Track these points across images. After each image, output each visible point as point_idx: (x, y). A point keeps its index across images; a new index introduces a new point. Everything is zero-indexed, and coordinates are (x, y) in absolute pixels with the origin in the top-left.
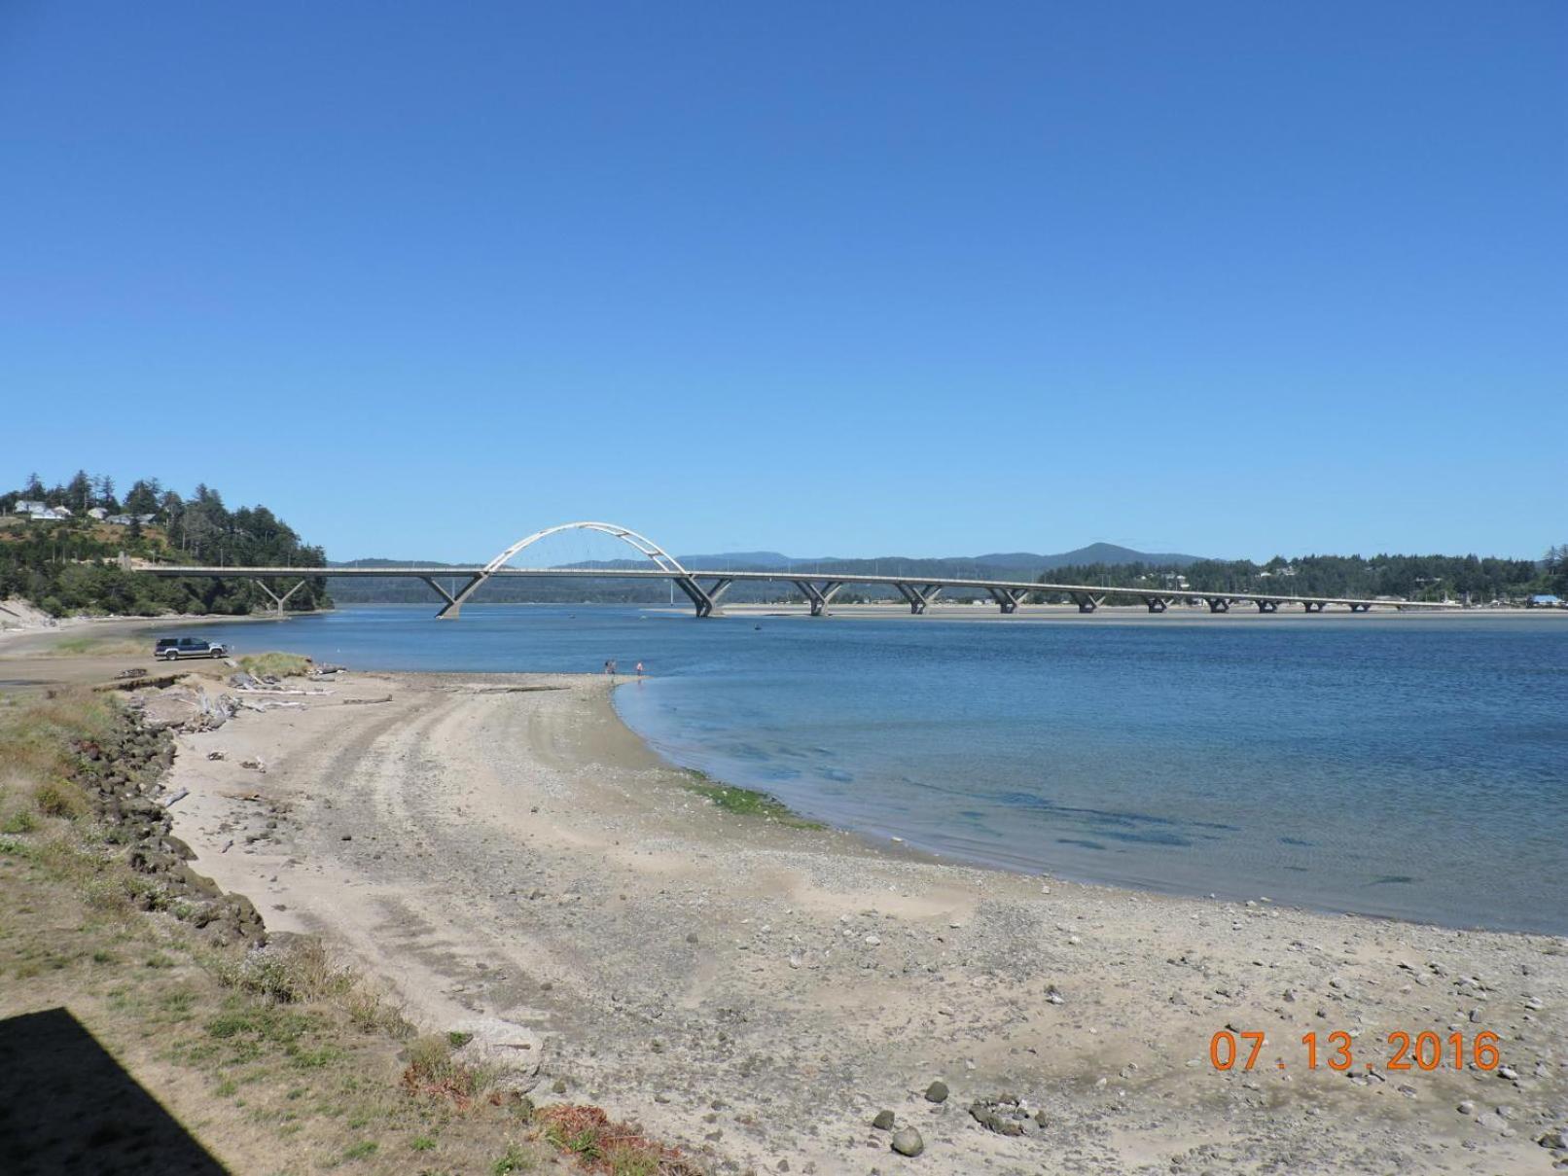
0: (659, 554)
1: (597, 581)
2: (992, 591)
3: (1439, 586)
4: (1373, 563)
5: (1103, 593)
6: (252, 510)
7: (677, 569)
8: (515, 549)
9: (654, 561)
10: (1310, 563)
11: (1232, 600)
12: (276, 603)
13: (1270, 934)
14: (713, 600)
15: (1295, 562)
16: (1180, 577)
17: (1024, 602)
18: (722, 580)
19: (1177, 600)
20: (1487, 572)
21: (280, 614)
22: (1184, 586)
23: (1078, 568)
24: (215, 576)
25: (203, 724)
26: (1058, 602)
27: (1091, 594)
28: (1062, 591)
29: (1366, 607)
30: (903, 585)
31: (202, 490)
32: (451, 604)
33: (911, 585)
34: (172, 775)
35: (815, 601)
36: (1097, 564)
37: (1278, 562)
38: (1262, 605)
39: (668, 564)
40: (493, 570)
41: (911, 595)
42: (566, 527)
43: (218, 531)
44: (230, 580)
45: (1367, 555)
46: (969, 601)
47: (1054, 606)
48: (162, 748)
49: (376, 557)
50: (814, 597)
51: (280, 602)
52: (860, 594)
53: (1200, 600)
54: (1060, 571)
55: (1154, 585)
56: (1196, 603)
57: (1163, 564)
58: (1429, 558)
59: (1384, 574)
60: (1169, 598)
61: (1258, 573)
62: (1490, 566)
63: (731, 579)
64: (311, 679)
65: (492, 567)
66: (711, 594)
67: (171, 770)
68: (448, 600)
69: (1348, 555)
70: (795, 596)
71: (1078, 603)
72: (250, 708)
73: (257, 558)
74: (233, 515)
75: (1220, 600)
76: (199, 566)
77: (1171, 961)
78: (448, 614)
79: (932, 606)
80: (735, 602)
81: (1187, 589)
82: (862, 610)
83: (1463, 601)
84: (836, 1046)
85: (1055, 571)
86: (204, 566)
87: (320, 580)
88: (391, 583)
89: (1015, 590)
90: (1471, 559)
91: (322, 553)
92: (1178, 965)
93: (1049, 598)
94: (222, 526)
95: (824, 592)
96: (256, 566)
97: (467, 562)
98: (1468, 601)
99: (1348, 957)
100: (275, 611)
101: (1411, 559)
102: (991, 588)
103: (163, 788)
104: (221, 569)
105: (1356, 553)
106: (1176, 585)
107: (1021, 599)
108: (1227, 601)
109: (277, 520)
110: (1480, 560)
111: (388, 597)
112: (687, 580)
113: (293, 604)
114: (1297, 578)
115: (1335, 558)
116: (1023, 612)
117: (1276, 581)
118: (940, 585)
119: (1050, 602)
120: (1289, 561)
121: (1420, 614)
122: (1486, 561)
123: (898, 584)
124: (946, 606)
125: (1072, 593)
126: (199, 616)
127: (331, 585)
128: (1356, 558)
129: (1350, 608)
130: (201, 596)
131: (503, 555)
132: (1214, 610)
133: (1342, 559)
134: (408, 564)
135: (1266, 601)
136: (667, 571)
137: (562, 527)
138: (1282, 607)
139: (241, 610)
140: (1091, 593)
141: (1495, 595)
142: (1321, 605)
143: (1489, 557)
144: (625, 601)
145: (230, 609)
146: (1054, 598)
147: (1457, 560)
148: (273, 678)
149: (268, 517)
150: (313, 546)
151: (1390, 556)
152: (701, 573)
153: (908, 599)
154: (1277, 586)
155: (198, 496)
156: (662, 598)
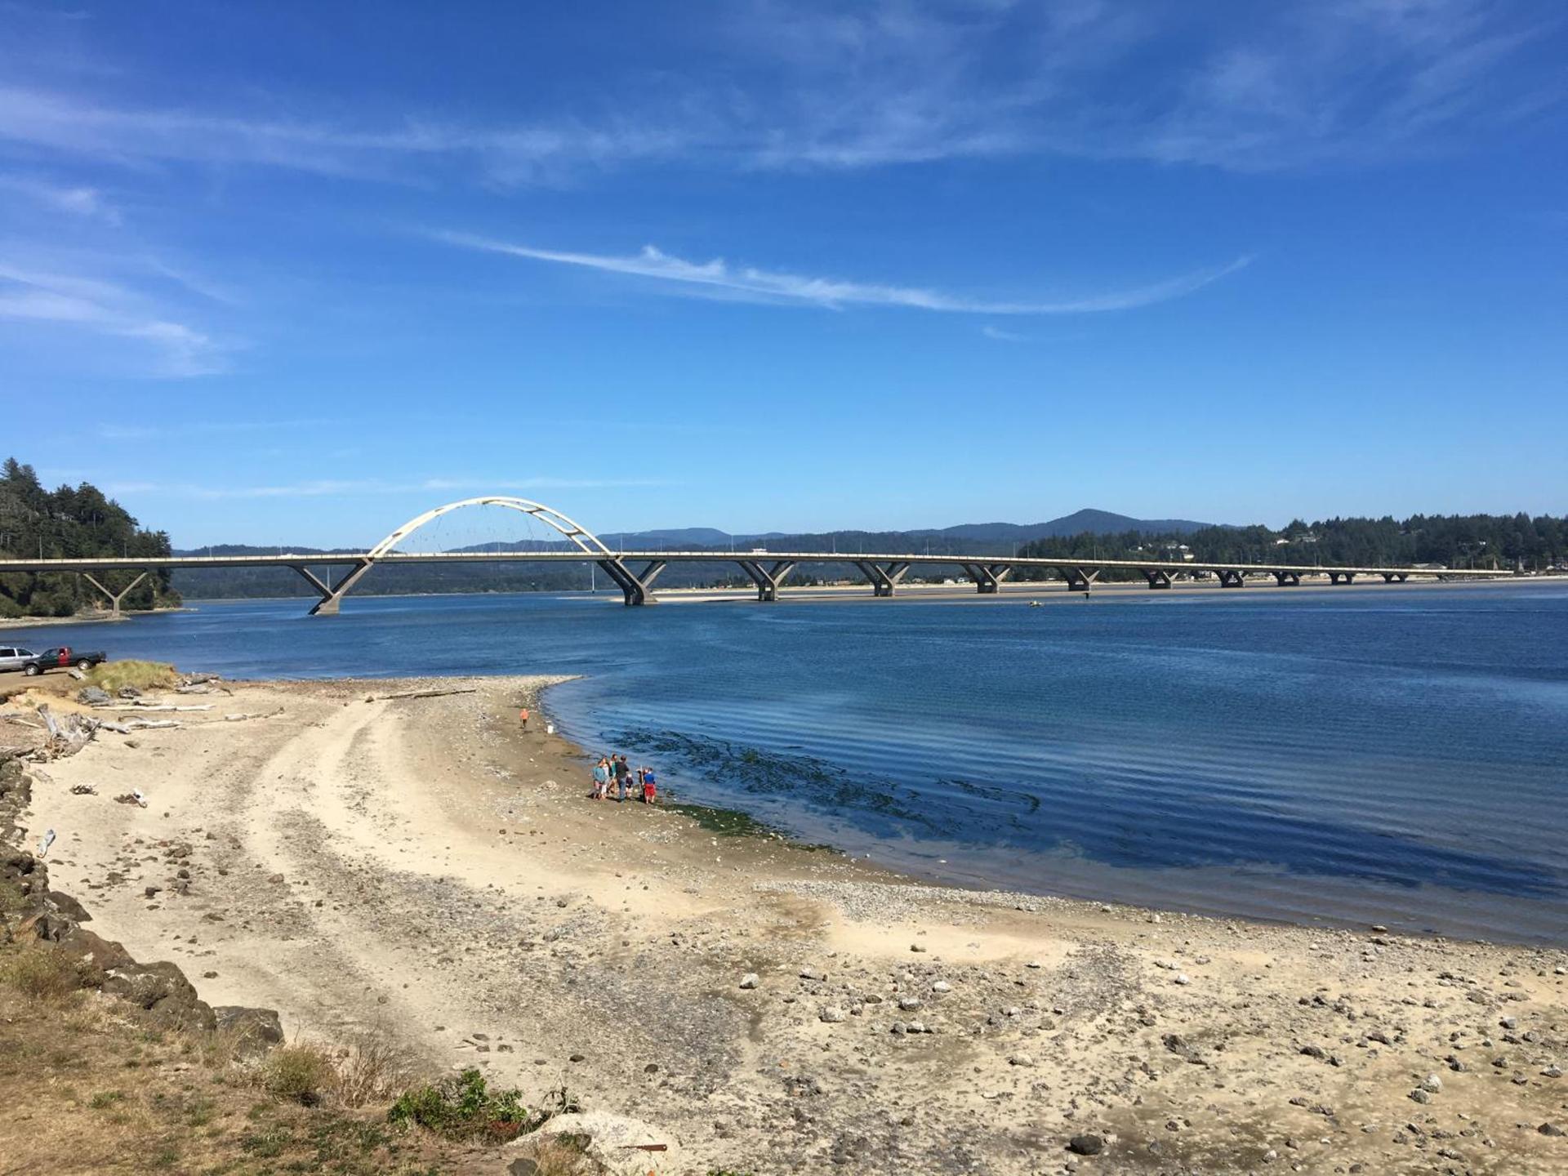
0: (580, 532)
1: (503, 566)
2: (968, 569)
3: (1484, 551)
4: (1407, 525)
5: (1095, 568)
6: (75, 488)
7: (602, 550)
8: (406, 530)
9: (574, 542)
10: (1334, 526)
11: (1246, 572)
12: (110, 601)
13: (1410, 965)
14: (643, 586)
15: (1316, 525)
16: (1183, 547)
17: (1003, 581)
18: (655, 562)
19: (1181, 573)
20: (1541, 534)
21: (116, 615)
22: (1189, 557)
23: (1064, 538)
24: (31, 570)
25: (57, 751)
26: (1042, 579)
27: (1082, 569)
28: (1047, 565)
29: (1403, 577)
30: (865, 565)
31: (12, 465)
32: (328, 597)
33: (873, 562)
34: (32, 815)
35: (762, 584)
36: (1087, 533)
37: (1297, 528)
38: (1281, 577)
39: (591, 544)
40: (380, 555)
41: (875, 575)
42: (467, 502)
43: (34, 516)
44: (51, 575)
45: (1400, 517)
46: (940, 581)
47: (1037, 584)
48: (14, 782)
49: (230, 543)
50: (762, 579)
51: (116, 600)
52: (811, 575)
53: (1207, 573)
54: (1043, 542)
55: (1154, 557)
56: (1203, 576)
57: (1163, 533)
58: (1473, 518)
59: (1421, 537)
60: (1172, 571)
61: (1275, 541)
62: (1543, 524)
63: (664, 560)
64: (178, 691)
65: (378, 552)
66: (641, 578)
67: (29, 809)
68: (322, 591)
69: (1378, 517)
70: (736, 578)
71: (1067, 579)
72: (111, 730)
73: (84, 547)
74: (52, 495)
75: (1231, 572)
76: (10, 559)
77: (1302, 1002)
78: (325, 609)
79: (896, 587)
80: (666, 587)
81: (1192, 561)
82: (817, 593)
83: (1515, 568)
84: (937, 1120)
85: (1037, 542)
86: (18, 558)
87: (163, 571)
88: (250, 573)
89: (994, 566)
90: (1522, 518)
91: (166, 540)
92: (1313, 1007)
93: (1031, 575)
94: (38, 510)
95: (774, 573)
96: (82, 557)
97: (343, 547)
98: (1521, 568)
99: (1509, 990)
100: (109, 611)
101: (1451, 519)
102: (965, 564)
103: (24, 831)
104: (40, 561)
105: (1388, 515)
106: (1179, 556)
107: (1002, 576)
108: (1240, 573)
109: (108, 500)
110: (1531, 519)
111: (247, 590)
112: (613, 562)
113: (130, 603)
114: (1319, 545)
115: (1363, 520)
116: (1003, 590)
117: (1295, 550)
118: (907, 562)
119: (1033, 579)
120: (1309, 525)
121: (1466, 583)
122: (1538, 520)
123: (859, 563)
124: (912, 586)
125: (1058, 566)
126: (13, 620)
127: (177, 577)
128: (1387, 520)
129: (1383, 579)
130: (16, 595)
131: (390, 537)
132: (1225, 584)
133: (1372, 521)
134: (274, 551)
135: (1286, 573)
136: (589, 553)
137: (460, 504)
138: (1303, 579)
139: (63, 612)
140: (1083, 567)
141: (1550, 560)
142: (1350, 575)
143: (1542, 515)
144: (535, 588)
145: (52, 610)
146: (1038, 574)
147: (1505, 520)
148: (132, 691)
149: (96, 498)
150: (153, 531)
151: (1426, 516)
152: (629, 554)
153: (870, 580)
154: (1296, 555)
155: (7, 473)
156: (581, 584)
